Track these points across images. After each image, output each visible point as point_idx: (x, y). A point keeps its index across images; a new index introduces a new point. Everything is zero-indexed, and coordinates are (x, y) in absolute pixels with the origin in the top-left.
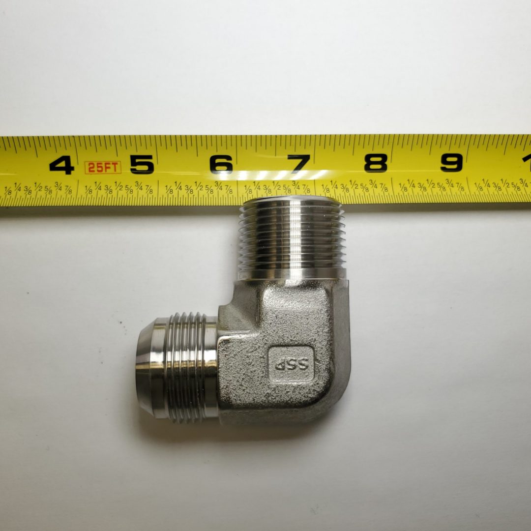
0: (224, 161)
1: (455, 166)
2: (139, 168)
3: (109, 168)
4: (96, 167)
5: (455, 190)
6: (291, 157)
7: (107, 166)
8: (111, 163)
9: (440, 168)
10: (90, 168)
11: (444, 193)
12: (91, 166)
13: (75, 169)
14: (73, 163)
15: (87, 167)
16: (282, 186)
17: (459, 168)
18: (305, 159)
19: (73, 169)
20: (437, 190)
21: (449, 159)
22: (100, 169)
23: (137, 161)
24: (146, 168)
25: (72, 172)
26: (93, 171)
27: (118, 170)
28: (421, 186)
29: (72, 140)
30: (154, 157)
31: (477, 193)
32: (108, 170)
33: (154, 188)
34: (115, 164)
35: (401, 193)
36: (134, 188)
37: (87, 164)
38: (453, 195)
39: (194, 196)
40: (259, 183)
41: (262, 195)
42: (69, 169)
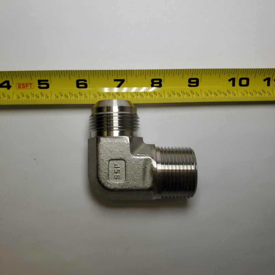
0: (83, 82)
1: (195, 84)
2: (42, 86)
3: (28, 86)
4: (22, 86)
5: (195, 96)
6: (115, 80)
7: (27, 85)
8: (29, 84)
9: (187, 85)
10: (19, 86)
11: (189, 97)
12: (19, 85)
13: (12, 86)
14: (11, 84)
15: (18, 86)
16: (111, 94)
17: (197, 85)
18: (122, 81)
19: (11, 87)
20: (186, 96)
21: (192, 81)
22: (23, 87)
23: (41, 82)
24: (45, 86)
25: (11, 88)
26: (20, 88)
27: (32, 87)
28: (178, 94)
29: (10, 73)
30: (49, 81)
31: (205, 97)
32: (27, 87)
33: (49, 96)
34: (31, 84)
35: (168, 98)
36: (40, 96)
37: (17, 84)
38: (193, 98)
39: (68, 99)
40: (100, 93)
41: (102, 99)
42: (9, 87)
